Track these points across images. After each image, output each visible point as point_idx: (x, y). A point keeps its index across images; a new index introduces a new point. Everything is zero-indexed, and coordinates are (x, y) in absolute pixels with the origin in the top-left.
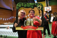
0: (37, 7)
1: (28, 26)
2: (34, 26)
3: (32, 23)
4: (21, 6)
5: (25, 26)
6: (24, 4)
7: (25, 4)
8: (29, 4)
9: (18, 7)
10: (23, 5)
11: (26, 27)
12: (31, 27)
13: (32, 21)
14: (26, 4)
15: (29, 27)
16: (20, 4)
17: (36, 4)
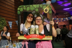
1: (33, 34)
3: (37, 31)
4: (23, 9)
7: (28, 7)
10: (25, 9)
13: (37, 28)
15: (33, 36)
17: (41, 6)
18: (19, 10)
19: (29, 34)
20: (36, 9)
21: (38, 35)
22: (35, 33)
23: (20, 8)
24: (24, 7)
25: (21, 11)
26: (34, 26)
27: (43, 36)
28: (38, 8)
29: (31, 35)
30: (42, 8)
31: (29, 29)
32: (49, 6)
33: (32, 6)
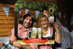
0: (48, 10)
1: (34, 39)
2: (41, 39)
3: (39, 35)
4: (23, 6)
5: (28, 39)
6: (28, 4)
7: (30, 3)
8: (36, 3)
10: (25, 5)
11: (31, 40)
12: (38, 40)
14: (32, 3)
15: (34, 41)
16: (21, 3)
17: (46, 5)
18: (17, 6)
20: (40, 7)
22: (37, 37)
23: (18, 3)
24: (25, 2)
25: (20, 7)
27: (46, 40)
28: (42, 7)
30: (47, 7)
31: (30, 32)
32: (55, 6)
33: (35, 3)
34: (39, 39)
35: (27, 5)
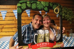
1: (41, 43)
2: (49, 42)
3: (47, 38)
4: (27, 6)
7: (34, 3)
9: (21, 8)
11: (38, 45)
12: (46, 44)
13: (47, 34)
15: (42, 45)
17: (51, 5)
19: (36, 42)
20: (45, 7)
21: (48, 42)
22: (45, 41)
23: (21, 4)
24: (28, 2)
26: (43, 31)
27: (54, 43)
28: (47, 7)
29: (39, 43)
30: (52, 7)
31: (36, 35)
32: (60, 6)
33: (39, 3)
34: (47, 42)
35: (31, 5)
